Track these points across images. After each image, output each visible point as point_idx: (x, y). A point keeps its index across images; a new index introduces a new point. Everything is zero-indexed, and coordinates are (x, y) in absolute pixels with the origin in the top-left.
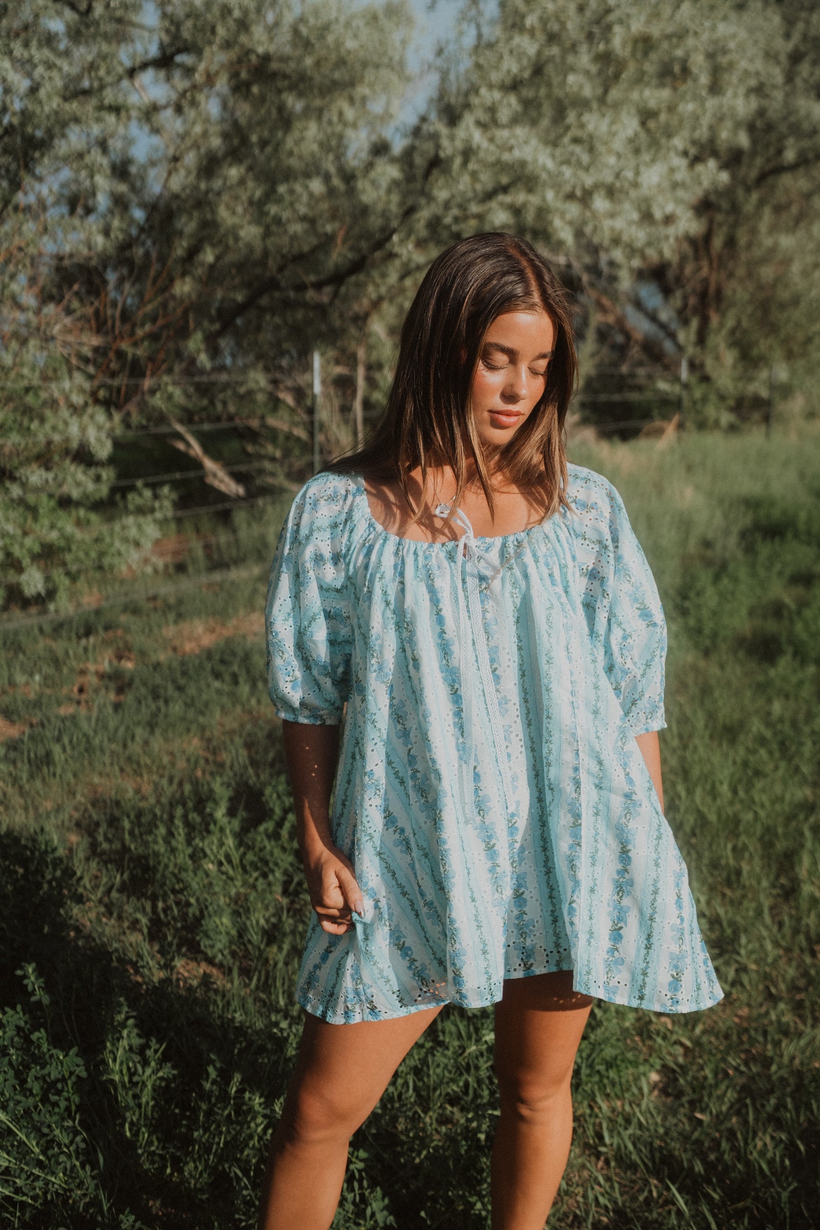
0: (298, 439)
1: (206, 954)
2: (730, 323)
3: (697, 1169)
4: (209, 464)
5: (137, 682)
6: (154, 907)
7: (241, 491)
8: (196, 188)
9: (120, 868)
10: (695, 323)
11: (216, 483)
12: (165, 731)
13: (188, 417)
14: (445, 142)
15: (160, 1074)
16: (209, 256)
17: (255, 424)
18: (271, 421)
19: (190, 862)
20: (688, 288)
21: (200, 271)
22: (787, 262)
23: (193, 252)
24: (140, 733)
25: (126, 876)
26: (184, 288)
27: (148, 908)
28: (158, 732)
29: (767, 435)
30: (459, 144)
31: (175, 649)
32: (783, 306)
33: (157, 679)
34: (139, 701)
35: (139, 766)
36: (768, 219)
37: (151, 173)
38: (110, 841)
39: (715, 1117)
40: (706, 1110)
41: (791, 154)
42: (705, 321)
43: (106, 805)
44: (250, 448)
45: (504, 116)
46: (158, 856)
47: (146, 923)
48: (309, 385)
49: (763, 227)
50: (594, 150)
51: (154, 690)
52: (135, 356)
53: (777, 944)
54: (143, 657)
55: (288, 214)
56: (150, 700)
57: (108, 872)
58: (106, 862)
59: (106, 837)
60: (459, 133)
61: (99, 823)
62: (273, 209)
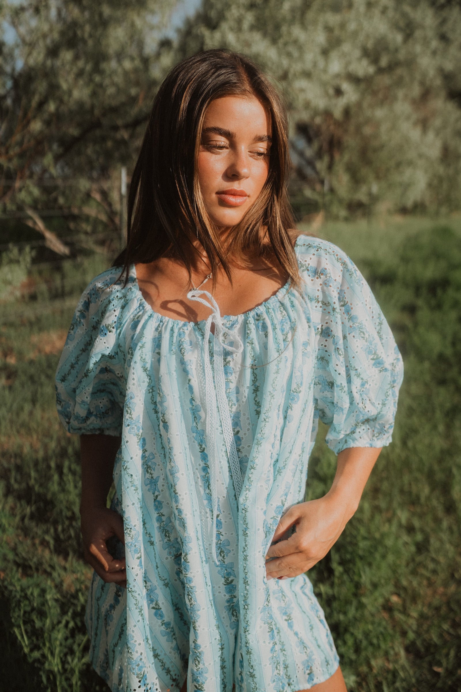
0: (102, 222)
2: (346, 158)
4: (48, 235)
5: (20, 372)
6: (56, 530)
7: (67, 251)
8: (44, 64)
9: (29, 503)
10: (326, 159)
11: (52, 247)
12: (42, 405)
13: (35, 207)
14: (207, 40)
15: (84, 660)
16: (52, 107)
17: (75, 211)
18: (86, 210)
20: (322, 138)
21: (46, 116)
22: (377, 125)
23: (42, 104)
24: (27, 407)
25: (33, 508)
26: (36, 126)
27: (52, 530)
28: (38, 406)
31: (40, 351)
32: (375, 150)
33: (32, 371)
34: (23, 385)
35: (29, 429)
36: (368, 100)
37: (17, 52)
38: (19, 483)
39: (447, 670)
40: (439, 664)
41: (384, 62)
42: (332, 158)
43: (11, 457)
44: (72, 225)
45: (246, 25)
46: (54, 494)
47: (52, 542)
48: (110, 189)
49: (365, 104)
50: (301, 48)
51: (31, 378)
52: (9, 168)
53: (451, 543)
54: (20, 355)
55: (107, 82)
56: (29, 383)
57: (21, 506)
58: (19, 498)
59: (16, 480)
60: (217, 35)
61: (9, 470)
62: (97, 78)
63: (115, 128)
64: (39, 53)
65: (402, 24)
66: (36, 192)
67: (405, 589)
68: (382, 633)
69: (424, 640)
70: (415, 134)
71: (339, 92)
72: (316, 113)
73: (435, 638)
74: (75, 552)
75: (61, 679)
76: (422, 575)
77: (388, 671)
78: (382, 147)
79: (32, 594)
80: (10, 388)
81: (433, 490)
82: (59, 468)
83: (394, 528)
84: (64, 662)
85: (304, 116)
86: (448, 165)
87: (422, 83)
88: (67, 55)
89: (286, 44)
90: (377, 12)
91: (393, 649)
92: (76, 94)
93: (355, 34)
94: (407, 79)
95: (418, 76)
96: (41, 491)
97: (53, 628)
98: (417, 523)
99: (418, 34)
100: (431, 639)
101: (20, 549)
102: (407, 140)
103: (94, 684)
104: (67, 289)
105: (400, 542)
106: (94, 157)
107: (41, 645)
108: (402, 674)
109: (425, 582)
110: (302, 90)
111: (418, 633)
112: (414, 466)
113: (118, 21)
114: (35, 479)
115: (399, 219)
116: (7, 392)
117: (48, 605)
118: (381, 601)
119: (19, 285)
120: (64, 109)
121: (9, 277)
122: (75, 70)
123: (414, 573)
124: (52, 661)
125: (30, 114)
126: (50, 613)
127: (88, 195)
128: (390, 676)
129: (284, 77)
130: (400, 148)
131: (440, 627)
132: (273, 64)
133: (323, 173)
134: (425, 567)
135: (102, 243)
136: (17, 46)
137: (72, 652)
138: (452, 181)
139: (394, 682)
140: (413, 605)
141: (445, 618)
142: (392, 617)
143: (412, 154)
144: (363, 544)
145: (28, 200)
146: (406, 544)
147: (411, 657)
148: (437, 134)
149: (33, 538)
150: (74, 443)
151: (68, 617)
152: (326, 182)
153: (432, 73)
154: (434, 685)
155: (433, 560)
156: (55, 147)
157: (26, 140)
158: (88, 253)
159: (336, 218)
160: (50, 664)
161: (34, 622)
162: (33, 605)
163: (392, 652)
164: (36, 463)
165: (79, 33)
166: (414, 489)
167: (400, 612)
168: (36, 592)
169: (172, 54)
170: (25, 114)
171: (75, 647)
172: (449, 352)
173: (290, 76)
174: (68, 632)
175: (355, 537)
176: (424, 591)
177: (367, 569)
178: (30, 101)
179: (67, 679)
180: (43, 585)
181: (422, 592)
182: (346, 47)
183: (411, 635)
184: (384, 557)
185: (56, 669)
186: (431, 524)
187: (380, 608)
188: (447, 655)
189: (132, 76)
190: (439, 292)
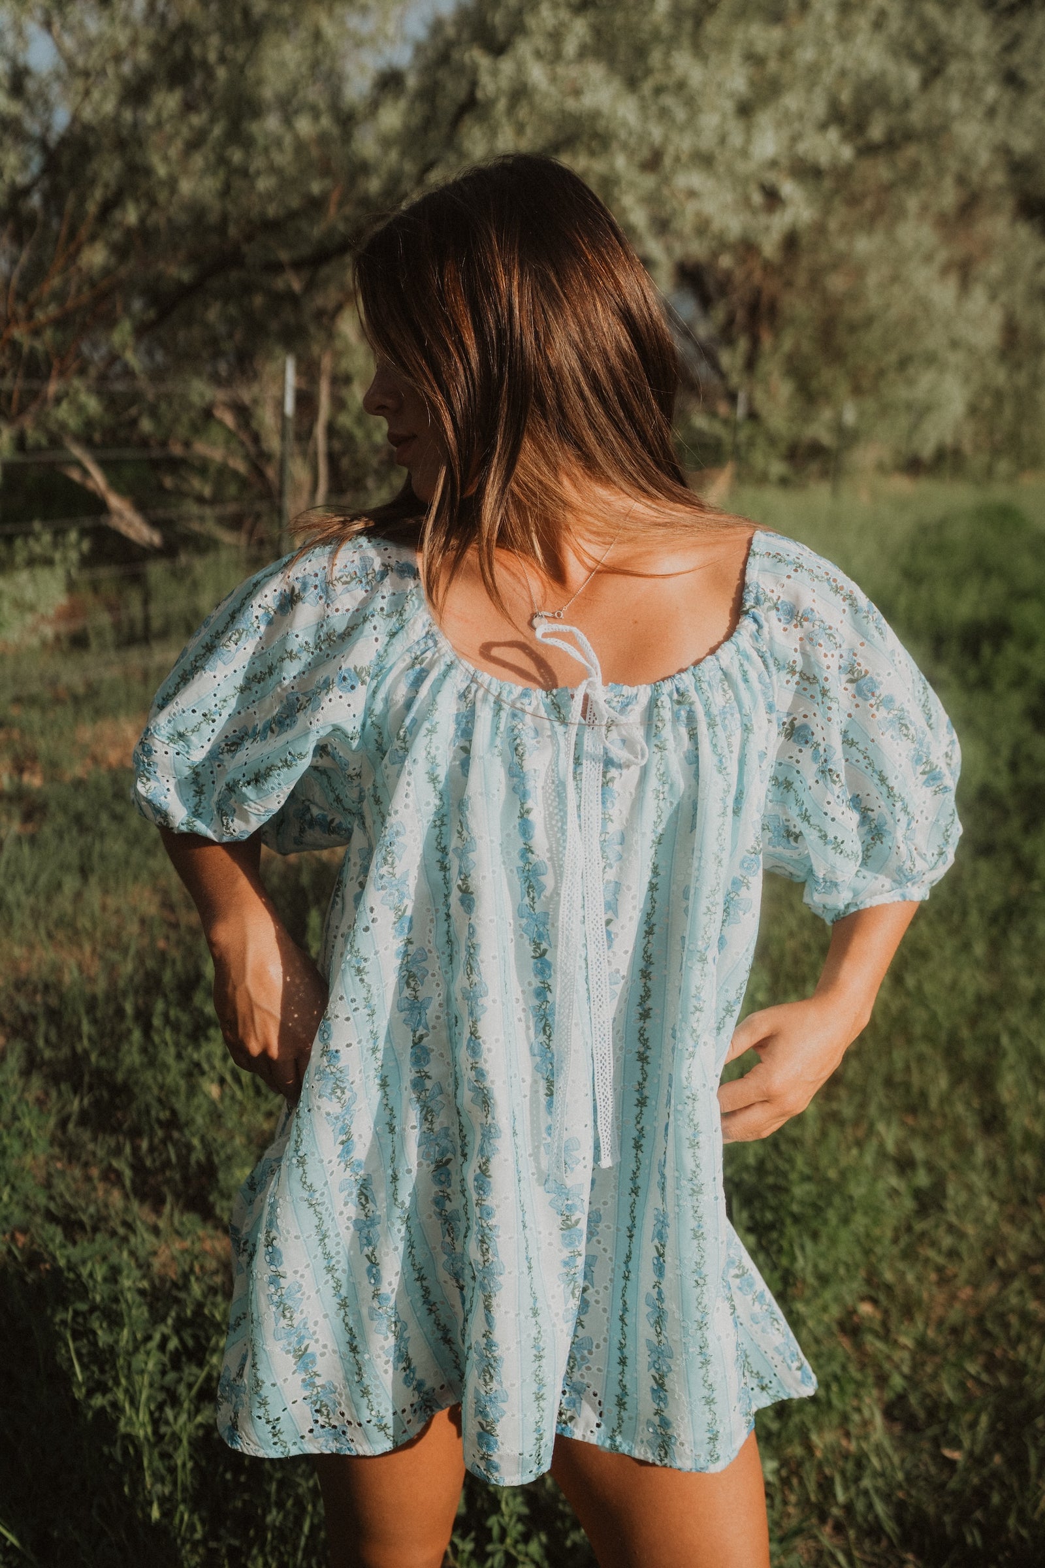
0: (235, 474)
1: (221, 1220)
2: (787, 344)
3: (969, 1540)
4: (115, 501)
5: (53, 806)
6: (136, 1149)
7: (156, 538)
8: (116, 119)
9: (76, 1089)
10: (743, 344)
11: (123, 528)
12: (103, 881)
13: (87, 441)
14: (485, 79)
15: (199, 1419)
16: (131, 215)
17: (177, 450)
18: (201, 448)
19: (182, 1083)
20: (735, 297)
21: (116, 235)
22: (860, 272)
23: (109, 208)
24: (71, 883)
25: (86, 1101)
26: (95, 257)
27: (128, 1149)
28: (93, 880)
29: (835, 492)
30: (504, 83)
31: (95, 759)
32: (853, 328)
33: (81, 804)
34: (60, 835)
35: (76, 932)
36: (840, 215)
37: (55, 90)
38: (55, 1047)
39: (970, 1454)
40: (956, 1444)
41: (876, 131)
42: (755, 341)
43: (35, 991)
44: (168, 482)
45: (570, 47)
46: (132, 1071)
47: (128, 1173)
48: (255, 401)
49: (833, 225)
50: (691, 103)
51: (78, 819)
52: (32, 351)
53: (992, 1195)
54: (53, 768)
55: (258, 163)
56: (74, 832)
57: (60, 1093)
58: (55, 1079)
59: (47, 1041)
60: (507, 66)
61: (34, 1018)
62: (237, 156)
63: (276, 268)
64: (105, 96)
65: (920, 46)
66: (93, 404)
67: (889, 1288)
68: (836, 1378)
69: (927, 1395)
70: (944, 294)
71: (773, 198)
72: (722, 245)
73: (950, 1393)
74: (177, 1196)
75: (151, 1455)
76: (927, 1260)
77: (846, 1456)
78: (869, 321)
79: (91, 1275)
80: (33, 840)
81: (956, 1082)
82: (144, 1018)
83: (869, 1159)
84: (156, 1421)
85: (697, 249)
86: (1018, 366)
87: (961, 180)
88: (168, 101)
89: (659, 91)
90: (863, 21)
91: (858, 1410)
92: (186, 187)
93: (814, 70)
94: (929, 171)
95: (953, 164)
96: (103, 1063)
97: (136, 1349)
98: (919, 1151)
99: (955, 68)
100: (941, 1393)
101: (60, 1186)
102: (924, 304)
103: (221, 1469)
104: (157, 624)
105: (880, 1186)
106: (222, 329)
107: (110, 1383)
108: (875, 1461)
109: (933, 1277)
110: (692, 194)
111: (912, 1380)
112: (918, 1030)
113: (284, 26)
114: (90, 1038)
115: (901, 485)
116: (26, 849)
117: (126, 1301)
118: (835, 1311)
119: (51, 612)
120: (157, 219)
121: (29, 594)
122: (185, 132)
123: (909, 1254)
124: (134, 1418)
125: (84, 232)
126: (130, 1316)
127: (208, 414)
128: (850, 1467)
129: (653, 162)
130: (910, 325)
131: (959, 1366)
132: (630, 134)
133: (735, 379)
134: (934, 1244)
135: (234, 523)
136: (58, 76)
137: (174, 1400)
138: (1024, 402)
139: (857, 1480)
140: (906, 1323)
141: (971, 1351)
142: (859, 1346)
143: (934, 340)
144: (800, 1190)
145: (74, 422)
146: (894, 1193)
147: (898, 1429)
148: (993, 297)
149: (86, 1165)
150: (174, 962)
151: (165, 1329)
152: (742, 397)
153: (984, 157)
154: (943, 1485)
155: (951, 1229)
156: (137, 305)
157: (73, 289)
158: (203, 545)
159: (762, 479)
160: (130, 1422)
161: (94, 1333)
162: (94, 1298)
163: (856, 1417)
164: (92, 1005)
165: (197, 50)
166: (916, 1079)
167: (877, 1335)
168: (100, 1272)
169: (403, 104)
170: (73, 233)
171: (182, 1389)
172: (1002, 783)
173: (667, 161)
174: (166, 1359)
175: (784, 1175)
176: (929, 1292)
177: (809, 1245)
178: (82, 200)
179: (165, 1456)
180: (114, 1259)
181: (925, 1295)
182: (791, 101)
183: (897, 1381)
184: (845, 1220)
185: (141, 1433)
186: (951, 1153)
187: (835, 1328)
188: (973, 1425)
189: (315, 152)
190: (986, 650)
